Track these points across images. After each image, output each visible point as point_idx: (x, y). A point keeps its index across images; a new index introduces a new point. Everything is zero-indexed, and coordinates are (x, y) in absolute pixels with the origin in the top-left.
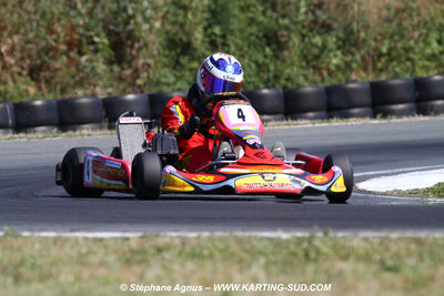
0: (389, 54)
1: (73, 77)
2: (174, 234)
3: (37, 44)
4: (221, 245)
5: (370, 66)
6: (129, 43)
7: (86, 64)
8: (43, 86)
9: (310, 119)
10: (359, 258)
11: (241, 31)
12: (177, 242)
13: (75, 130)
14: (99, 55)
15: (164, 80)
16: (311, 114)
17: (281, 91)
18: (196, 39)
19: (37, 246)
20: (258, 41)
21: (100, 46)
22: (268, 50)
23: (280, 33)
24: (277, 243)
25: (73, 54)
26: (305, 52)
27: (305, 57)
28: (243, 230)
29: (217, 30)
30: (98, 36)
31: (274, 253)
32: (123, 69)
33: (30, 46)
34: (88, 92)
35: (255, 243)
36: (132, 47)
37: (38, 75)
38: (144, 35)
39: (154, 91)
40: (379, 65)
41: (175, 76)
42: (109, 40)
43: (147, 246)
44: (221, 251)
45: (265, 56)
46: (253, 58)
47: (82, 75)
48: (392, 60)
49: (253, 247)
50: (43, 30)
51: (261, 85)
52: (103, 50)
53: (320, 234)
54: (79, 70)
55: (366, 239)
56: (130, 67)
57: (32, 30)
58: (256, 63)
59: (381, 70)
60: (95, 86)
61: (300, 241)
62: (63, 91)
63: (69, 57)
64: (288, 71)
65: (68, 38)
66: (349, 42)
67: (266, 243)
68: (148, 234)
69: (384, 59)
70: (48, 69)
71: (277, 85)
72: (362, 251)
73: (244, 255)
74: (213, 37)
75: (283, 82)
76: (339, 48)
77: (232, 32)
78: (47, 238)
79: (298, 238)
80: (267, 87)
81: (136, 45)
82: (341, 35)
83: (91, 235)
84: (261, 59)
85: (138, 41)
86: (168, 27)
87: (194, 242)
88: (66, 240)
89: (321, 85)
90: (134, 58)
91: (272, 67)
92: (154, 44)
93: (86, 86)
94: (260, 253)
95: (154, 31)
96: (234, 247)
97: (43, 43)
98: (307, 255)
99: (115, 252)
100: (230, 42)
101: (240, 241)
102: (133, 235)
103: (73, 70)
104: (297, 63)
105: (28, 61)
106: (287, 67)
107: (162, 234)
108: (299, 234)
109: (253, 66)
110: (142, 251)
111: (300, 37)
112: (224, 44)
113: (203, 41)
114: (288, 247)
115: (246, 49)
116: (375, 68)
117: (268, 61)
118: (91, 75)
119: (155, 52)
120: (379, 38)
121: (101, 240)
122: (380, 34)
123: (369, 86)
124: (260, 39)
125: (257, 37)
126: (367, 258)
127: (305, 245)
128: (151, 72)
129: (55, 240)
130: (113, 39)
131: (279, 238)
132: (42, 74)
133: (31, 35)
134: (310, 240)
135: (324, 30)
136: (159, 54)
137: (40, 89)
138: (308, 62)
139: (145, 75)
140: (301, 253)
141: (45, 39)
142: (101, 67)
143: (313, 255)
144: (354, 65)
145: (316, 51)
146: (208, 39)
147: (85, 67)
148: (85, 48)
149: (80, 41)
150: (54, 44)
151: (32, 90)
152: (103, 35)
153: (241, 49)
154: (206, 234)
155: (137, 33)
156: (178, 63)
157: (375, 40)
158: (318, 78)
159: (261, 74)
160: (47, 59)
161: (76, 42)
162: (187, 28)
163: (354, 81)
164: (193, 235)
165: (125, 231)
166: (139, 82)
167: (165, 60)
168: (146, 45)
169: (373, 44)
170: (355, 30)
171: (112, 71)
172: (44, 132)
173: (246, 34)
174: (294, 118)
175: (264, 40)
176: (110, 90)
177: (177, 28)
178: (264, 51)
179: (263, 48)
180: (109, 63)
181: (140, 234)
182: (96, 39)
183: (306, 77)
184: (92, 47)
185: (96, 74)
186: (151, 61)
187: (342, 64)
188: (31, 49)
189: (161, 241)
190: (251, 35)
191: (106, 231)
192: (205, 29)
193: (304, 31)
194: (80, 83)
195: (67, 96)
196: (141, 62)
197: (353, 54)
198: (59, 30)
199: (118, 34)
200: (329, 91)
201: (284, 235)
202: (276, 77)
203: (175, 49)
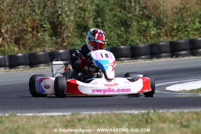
0: (177, 29)
1: (35, 43)
2: (86, 113)
3: (18, 28)
4: (107, 117)
5: (169, 34)
6: (60, 27)
7: (41, 37)
8: (22, 48)
9: (143, 59)
10: (171, 122)
11: (110, 20)
12: (87, 116)
13: (37, 67)
14: (46, 32)
15: (75, 43)
16: (143, 57)
17: (129, 47)
18: (90, 24)
19: (25, 120)
20: (118, 25)
21: (47, 29)
22: (122, 28)
23: (128, 20)
24: (133, 116)
25: (34, 32)
26: (139, 29)
27: (139, 31)
28: (117, 110)
29: (99, 20)
30: (45, 24)
31: (132, 120)
32: (57, 39)
33: (15, 29)
34: (42, 50)
35: (123, 116)
36: (61, 28)
37: (19, 42)
38: (66, 23)
39: (72, 48)
40: (173, 34)
41: (81, 41)
42: (50, 26)
43: (74, 119)
44: (108, 120)
45: (121, 31)
46: (116, 32)
47: (38, 42)
48: (179, 31)
49: (122, 118)
50: (21, 22)
51: (120, 44)
52: (48, 30)
53: (152, 111)
54: (37, 40)
55: (173, 113)
56: (60, 38)
57: (16, 22)
58: (117, 34)
59: (174, 36)
60: (45, 47)
61: (143, 115)
62: (30, 49)
63: (33, 34)
64: (132, 37)
65: (32, 25)
66: (159, 24)
67: (128, 116)
68: (74, 113)
69: (175, 31)
70: (23, 39)
71: (127, 44)
72: (171, 118)
73: (118, 122)
74: (97, 23)
75: (130, 42)
76: (154, 26)
77: (106, 20)
78: (28, 116)
79: (142, 113)
80: (123, 45)
81: (63, 28)
82: (155, 20)
83: (48, 114)
84: (119, 32)
85: (64, 26)
86: (77, 19)
87: (95, 116)
88: (37, 117)
89: (147, 44)
90: (62, 33)
91: (124, 36)
92: (71, 27)
93: (41, 47)
94: (126, 120)
95: (71, 21)
96: (114, 118)
97: (21, 28)
98: (147, 121)
99: (60, 122)
100: (105, 25)
101: (116, 115)
102: (68, 114)
103: (35, 39)
104: (136, 34)
105: (14, 36)
106: (131, 36)
107: (80, 113)
108: (143, 112)
109: (116, 35)
110: (72, 121)
111: (137, 22)
112: (103, 26)
113: (93, 25)
114: (138, 118)
115: (112, 28)
116: (171, 35)
117: (122, 33)
118: (43, 41)
119: (71, 31)
120: (173, 21)
121: (53, 116)
122: (173, 20)
123: (169, 43)
124: (119, 23)
125: (117, 22)
126: (174, 121)
127: (146, 116)
128: (70, 39)
129: (33, 117)
130: (52, 25)
131: (133, 114)
132: (21, 42)
133: (15, 25)
134: (148, 114)
135: (147, 18)
136: (73, 31)
137: (20, 48)
138: (141, 33)
139: (67, 41)
140: (144, 120)
141: (22, 26)
142: (47, 38)
143: (149, 121)
144: (162, 34)
145: (144, 28)
146: (95, 24)
147: (40, 38)
148: (39, 30)
149: (37, 26)
150: (26, 28)
151: (16, 49)
152: (47, 23)
153: (110, 28)
154: (100, 113)
155: (63, 22)
156: (82, 35)
157: (171, 22)
158: (145, 40)
159: (120, 39)
160: (22, 35)
161: (35, 27)
162: (86, 19)
163: (162, 41)
164: (94, 113)
165: (63, 112)
166: (64, 44)
167: (76, 34)
168: (67, 27)
169: (170, 24)
170: (162, 18)
171: (52, 39)
172: (22, 68)
173: (112, 21)
174: (136, 59)
175: (121, 24)
176: (51, 48)
177: (81, 19)
178: (120, 29)
179: (120, 27)
180: (51, 36)
181: (71, 113)
182: (44, 25)
183: (140, 40)
184: (42, 29)
185: (45, 41)
186: (69, 35)
187: (156, 34)
188: (16, 31)
189: (80, 116)
190: (115, 22)
191: (55, 112)
192: (94, 19)
193: (139, 19)
194: (38, 46)
195: (33, 52)
196: (65, 35)
197: (161, 29)
198: (28, 21)
199: (54, 23)
200: (151, 46)
201: (135, 112)
202: (126, 40)
203: (80, 29)
